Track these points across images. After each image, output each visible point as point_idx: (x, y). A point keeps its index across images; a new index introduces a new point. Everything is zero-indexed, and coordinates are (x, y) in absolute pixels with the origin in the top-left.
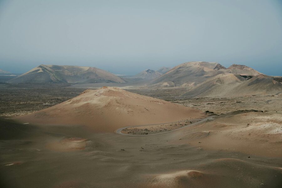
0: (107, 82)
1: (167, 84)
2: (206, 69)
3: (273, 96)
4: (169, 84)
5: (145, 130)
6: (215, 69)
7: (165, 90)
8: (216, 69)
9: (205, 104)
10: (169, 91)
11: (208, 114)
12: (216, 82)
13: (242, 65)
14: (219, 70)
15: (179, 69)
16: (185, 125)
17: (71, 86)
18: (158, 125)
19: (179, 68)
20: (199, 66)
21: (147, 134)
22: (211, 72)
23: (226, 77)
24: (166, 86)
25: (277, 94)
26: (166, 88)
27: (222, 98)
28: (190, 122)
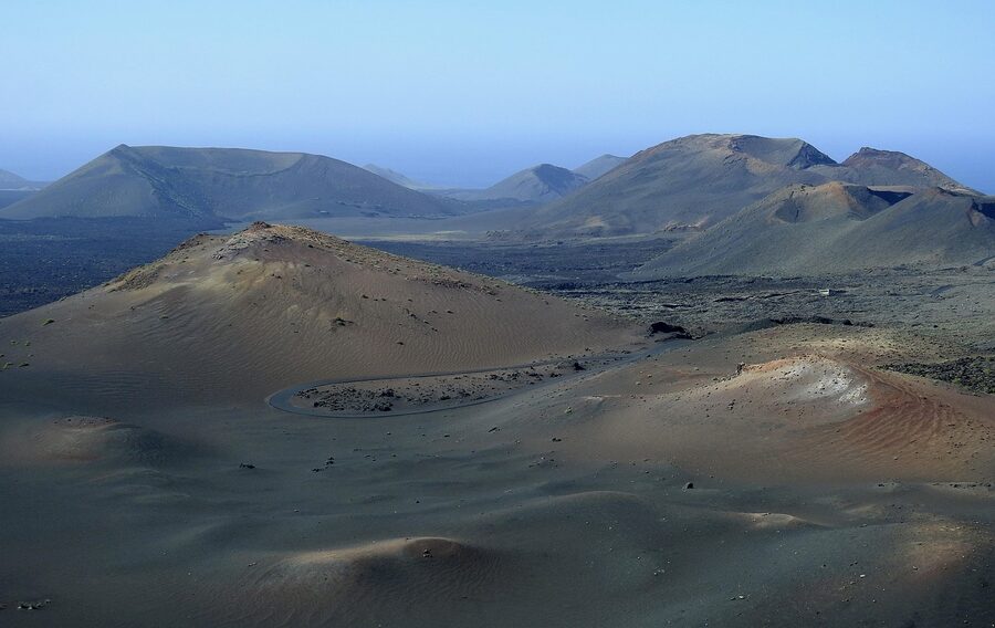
0: (372, 215)
1: (602, 224)
2: (755, 165)
3: (964, 269)
4: (611, 224)
5: (384, 394)
6: (792, 163)
7: (589, 248)
8: (796, 167)
9: (712, 299)
10: (603, 248)
11: (660, 335)
12: (778, 213)
13: (897, 153)
14: (809, 169)
15: (652, 165)
16: (552, 375)
17: (225, 228)
18: (443, 378)
19: (650, 161)
20: (729, 152)
21: (387, 409)
22: (773, 176)
23: (816, 195)
24: (597, 232)
25: (979, 264)
26: (595, 239)
27: (783, 279)
28: (573, 363)
